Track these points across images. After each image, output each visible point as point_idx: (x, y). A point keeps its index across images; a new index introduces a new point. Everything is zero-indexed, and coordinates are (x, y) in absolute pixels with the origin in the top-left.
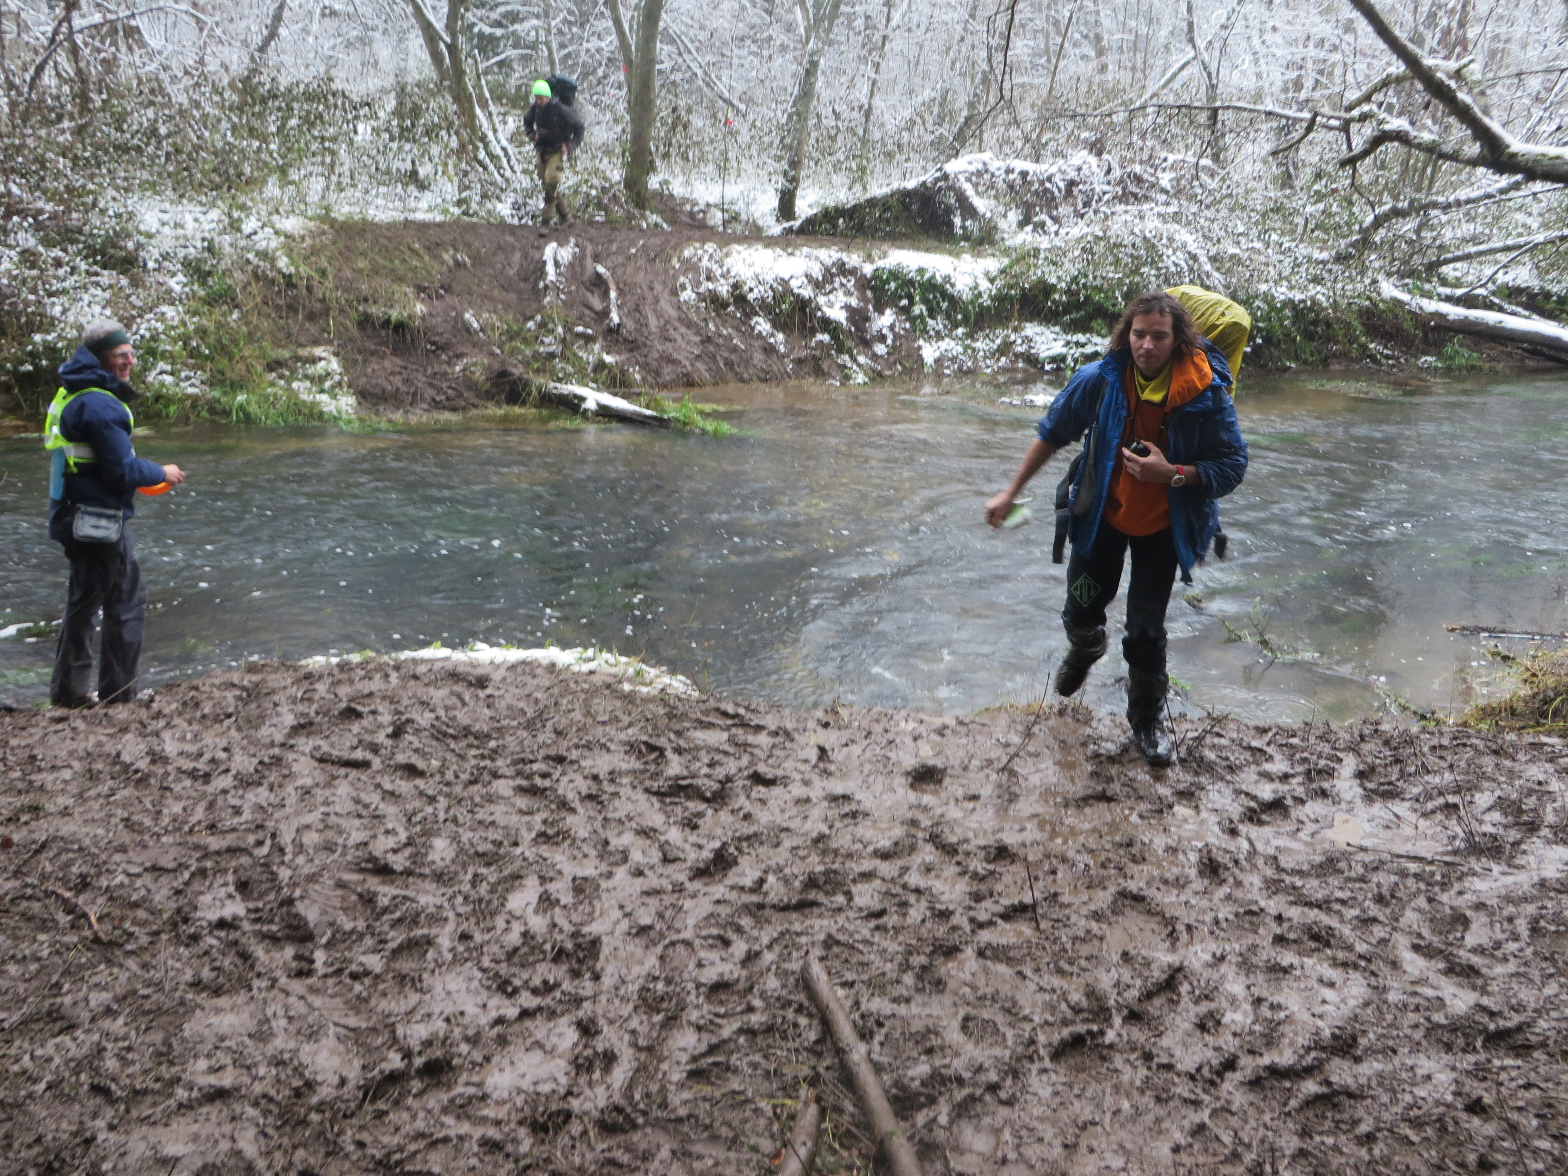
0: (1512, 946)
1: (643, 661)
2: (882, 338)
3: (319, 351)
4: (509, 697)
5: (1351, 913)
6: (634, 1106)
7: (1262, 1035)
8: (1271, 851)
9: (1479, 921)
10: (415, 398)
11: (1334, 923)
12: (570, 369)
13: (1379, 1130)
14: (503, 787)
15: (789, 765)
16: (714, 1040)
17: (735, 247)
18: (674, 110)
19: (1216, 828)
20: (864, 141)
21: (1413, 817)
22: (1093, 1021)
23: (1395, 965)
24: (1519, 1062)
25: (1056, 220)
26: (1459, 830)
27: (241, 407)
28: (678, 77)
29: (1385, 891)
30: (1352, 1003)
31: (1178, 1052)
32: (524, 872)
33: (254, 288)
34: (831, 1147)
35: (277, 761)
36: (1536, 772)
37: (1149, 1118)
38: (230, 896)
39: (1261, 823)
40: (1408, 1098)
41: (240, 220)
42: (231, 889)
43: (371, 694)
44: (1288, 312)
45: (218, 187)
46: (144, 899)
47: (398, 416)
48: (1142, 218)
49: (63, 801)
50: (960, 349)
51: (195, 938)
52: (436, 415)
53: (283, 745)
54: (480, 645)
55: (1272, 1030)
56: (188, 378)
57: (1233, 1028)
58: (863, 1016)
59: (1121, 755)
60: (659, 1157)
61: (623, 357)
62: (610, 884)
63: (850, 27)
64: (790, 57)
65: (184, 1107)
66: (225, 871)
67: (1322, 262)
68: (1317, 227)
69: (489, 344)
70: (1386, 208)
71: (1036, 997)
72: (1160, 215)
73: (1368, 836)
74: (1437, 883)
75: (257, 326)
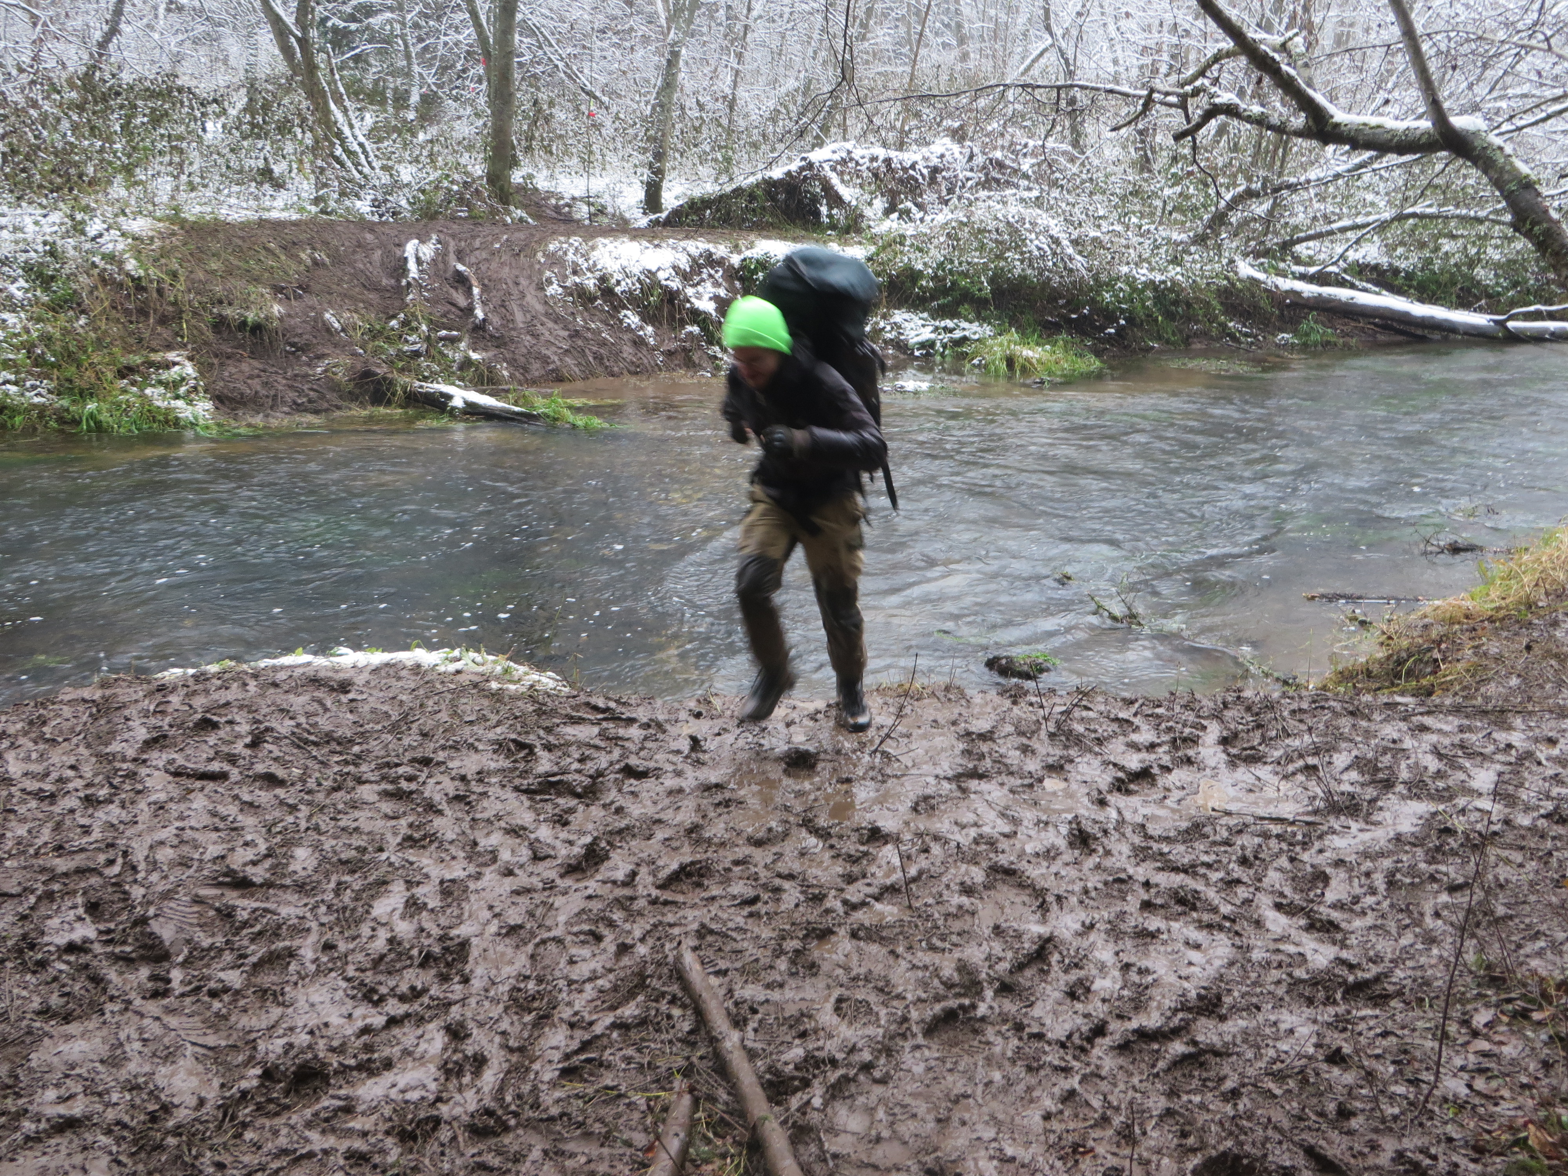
0: (1370, 900)
1: (510, 659)
3: (172, 356)
4: (373, 701)
5: (1215, 876)
6: (505, 1107)
7: (1131, 999)
8: (1139, 819)
9: (1338, 878)
10: (275, 401)
11: (1200, 886)
12: (436, 368)
13: (1244, 1085)
14: (367, 792)
15: (660, 756)
16: (587, 1037)
17: (601, 240)
18: (536, 103)
19: (1085, 800)
20: (729, 132)
21: (1275, 780)
22: (964, 995)
23: (1258, 924)
24: (1377, 1012)
25: (920, 207)
26: (1318, 791)
27: (91, 416)
28: (539, 69)
29: (1249, 853)
30: (1217, 963)
31: (1048, 1022)
32: (389, 877)
33: (101, 293)
34: (705, 1137)
35: (130, 777)
36: (1390, 731)
37: (1020, 1088)
38: (80, 919)
39: (1129, 792)
40: (1271, 1053)
41: (83, 222)
42: (81, 911)
43: (227, 704)
44: (1149, 294)
45: (58, 189)
47: (258, 420)
48: (1005, 203)
51: (42, 964)
52: (297, 418)
53: (135, 760)
54: (343, 650)
55: (1140, 994)
56: (34, 387)
57: (1102, 994)
58: (736, 1004)
59: (992, 732)
60: (531, 1158)
61: (490, 354)
62: (480, 885)
63: (712, 17)
64: (652, 48)
65: (32, 1140)
66: (73, 893)
67: (1181, 243)
68: (1175, 209)
69: (351, 344)
70: (1241, 189)
71: (909, 975)
72: (1022, 200)
73: (1232, 800)
74: (1298, 843)
75: (106, 332)
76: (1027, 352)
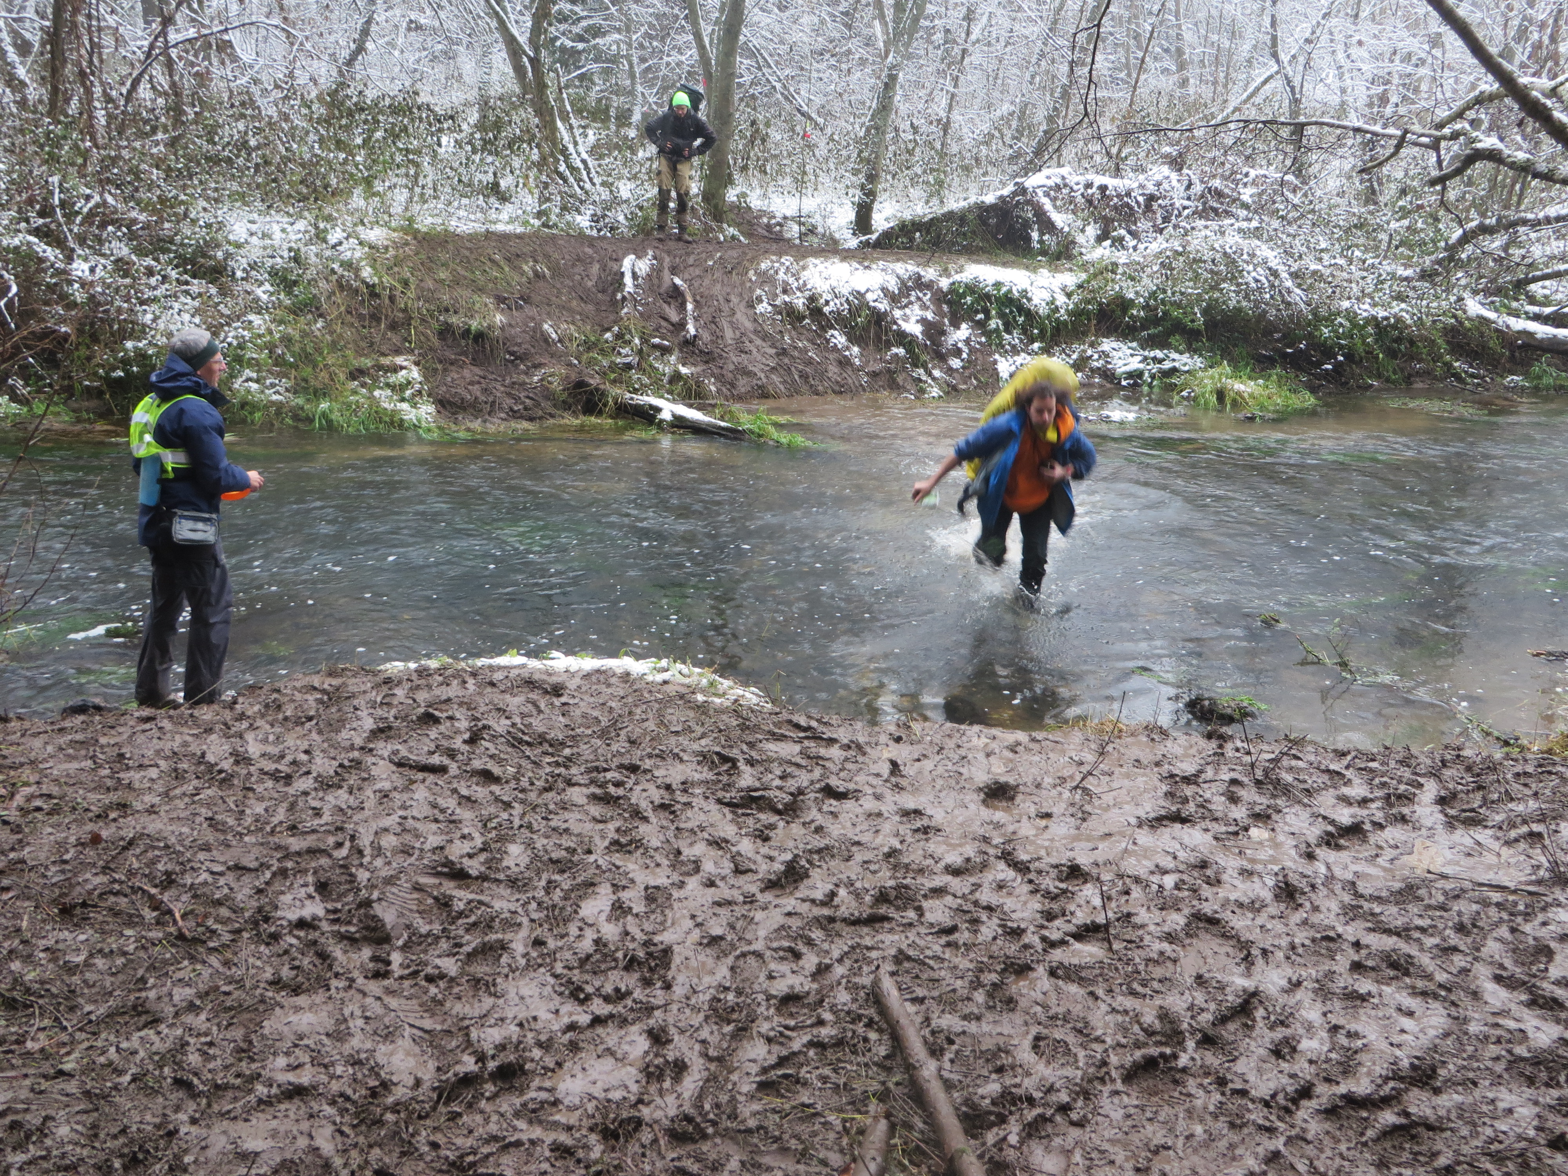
1: (715, 672)
2: (957, 352)
3: (400, 360)
4: (583, 706)
5: (1430, 941)
6: (704, 1115)
7: (1339, 1063)
8: (1350, 876)
9: (1563, 953)
10: (493, 408)
11: (1413, 950)
12: (646, 380)
13: (1459, 1163)
14: (577, 795)
15: (861, 778)
16: (784, 1053)
17: (812, 260)
18: (753, 123)
19: (1293, 852)
20: (942, 155)
21: (1496, 845)
22: (1165, 1044)
23: (1476, 995)
25: (1134, 234)
26: (1543, 860)
27: (324, 415)
28: (757, 90)
29: (1466, 919)
30: (1432, 1033)
31: (1251, 1078)
32: (597, 880)
33: (338, 298)
34: (900, 1163)
35: (357, 764)
37: (1223, 1144)
38: (310, 897)
39: (1338, 847)
40: (1489, 1132)
41: (325, 231)
42: (311, 889)
43: (449, 700)
44: (1370, 330)
45: (305, 199)
46: (227, 898)
47: (476, 425)
48: (1222, 233)
49: (150, 799)
51: (275, 937)
52: (513, 424)
53: (362, 749)
54: (555, 654)
55: (1349, 1058)
56: (273, 385)
57: (1309, 1055)
58: (933, 1033)
59: (1197, 775)
60: (729, 1167)
61: (699, 369)
62: (682, 894)
63: (929, 41)
64: (868, 70)
65: (264, 1103)
66: (305, 872)
67: (1406, 279)
68: (1402, 243)
69: (567, 354)
70: (1474, 224)
71: (1108, 1018)
72: (1240, 230)
73: (1449, 863)
74: (1520, 913)
75: (340, 336)
76: (1238, 386)
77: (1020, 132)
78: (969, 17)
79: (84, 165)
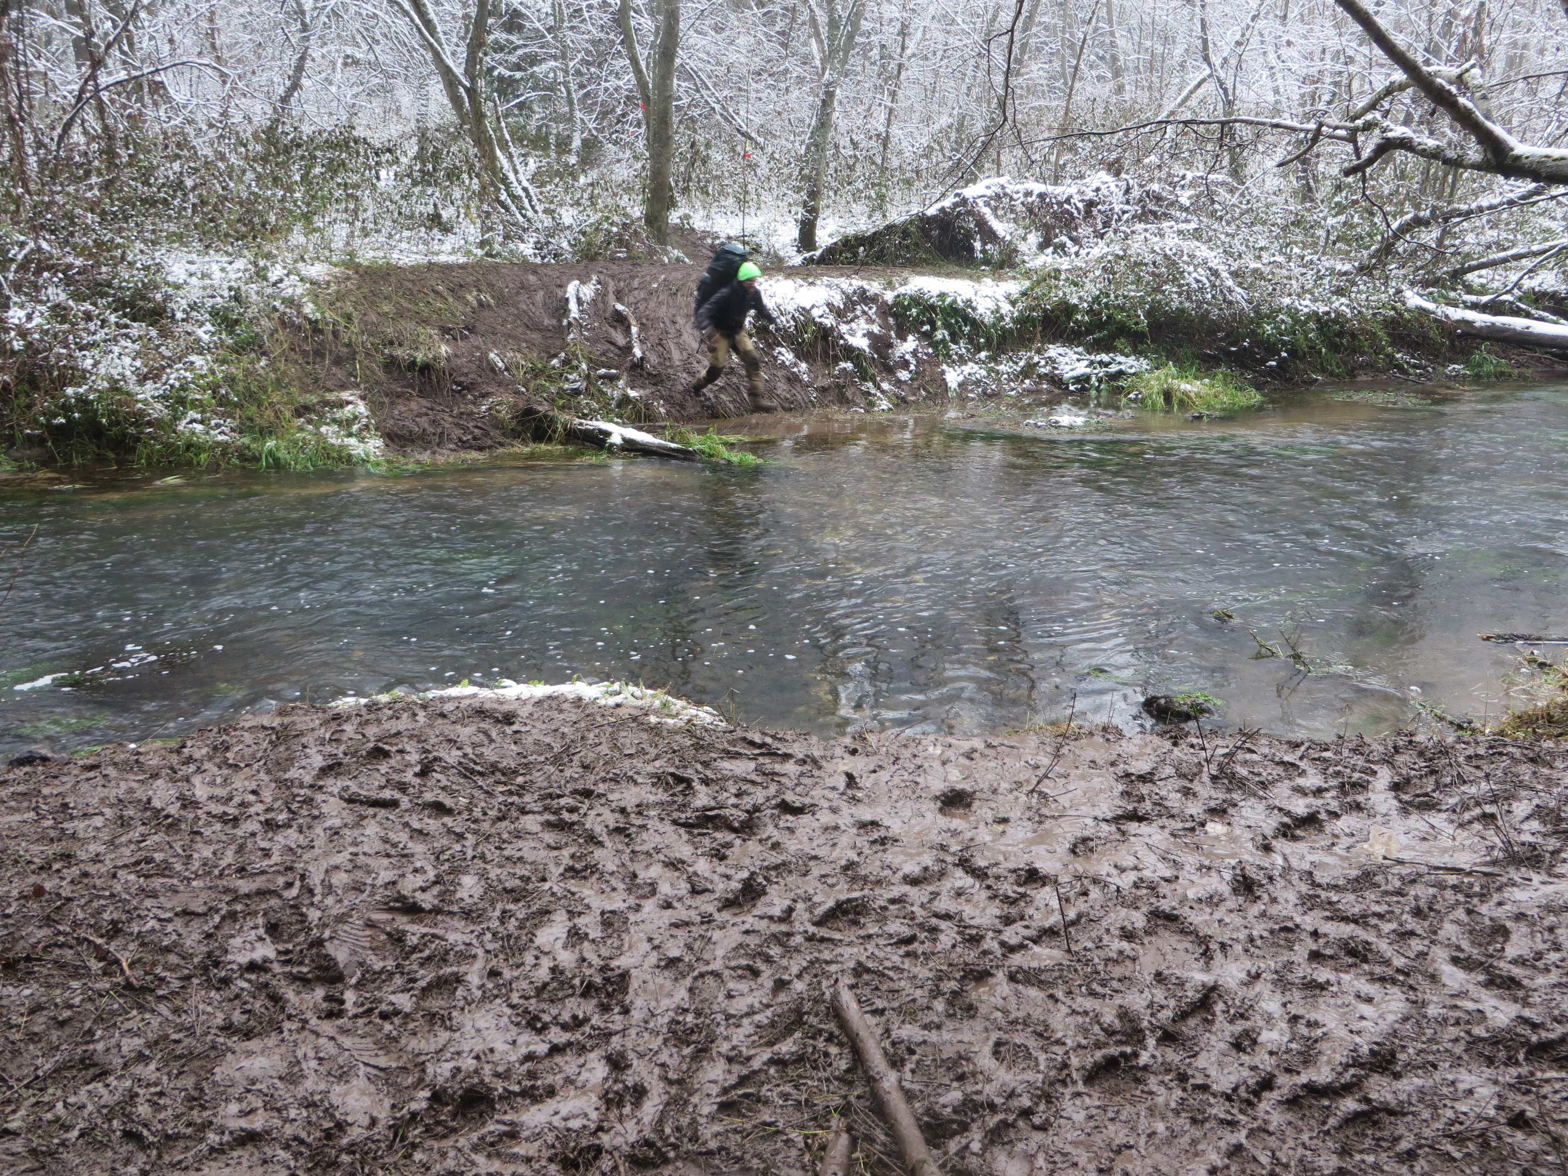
0: (1554, 957)
1: (669, 693)
2: (905, 364)
3: (345, 395)
4: (536, 733)
5: (1387, 927)
6: (665, 1139)
7: (1300, 1053)
8: (1306, 867)
9: (1519, 932)
10: (442, 439)
11: (1371, 937)
12: (595, 405)
13: (1420, 1147)
14: (530, 822)
15: (817, 793)
16: (745, 1072)
18: (693, 145)
19: (1250, 845)
20: (883, 169)
21: (1450, 829)
22: (1126, 1043)
23: (1433, 978)
24: (1563, 1074)
25: (1075, 241)
26: (1497, 840)
27: (270, 453)
28: (696, 112)
29: (1422, 904)
30: (1391, 1018)
31: (1213, 1073)
32: (552, 907)
33: (281, 335)
35: (307, 802)
37: (1185, 1140)
38: (261, 939)
39: (1295, 838)
40: (1449, 1113)
41: (265, 268)
42: (261, 931)
43: (398, 733)
44: (1312, 325)
45: (243, 237)
46: (175, 944)
47: (425, 457)
48: (1162, 236)
49: (94, 848)
50: (984, 373)
51: (226, 982)
52: (462, 455)
53: (312, 786)
54: (507, 682)
55: (1310, 1048)
56: (218, 426)
57: (1270, 1047)
58: (893, 1044)
59: (1151, 774)
61: (648, 391)
62: (638, 917)
63: (866, 57)
64: (806, 89)
65: (216, 1151)
66: (255, 914)
67: (1345, 273)
68: (1339, 239)
69: (514, 383)
70: (1408, 217)
71: (1068, 1020)
72: (1180, 232)
73: (1406, 848)
74: (1476, 895)
75: (284, 373)
76: (1185, 386)
77: (959, 142)
78: (904, 32)
79: (17, 211)
